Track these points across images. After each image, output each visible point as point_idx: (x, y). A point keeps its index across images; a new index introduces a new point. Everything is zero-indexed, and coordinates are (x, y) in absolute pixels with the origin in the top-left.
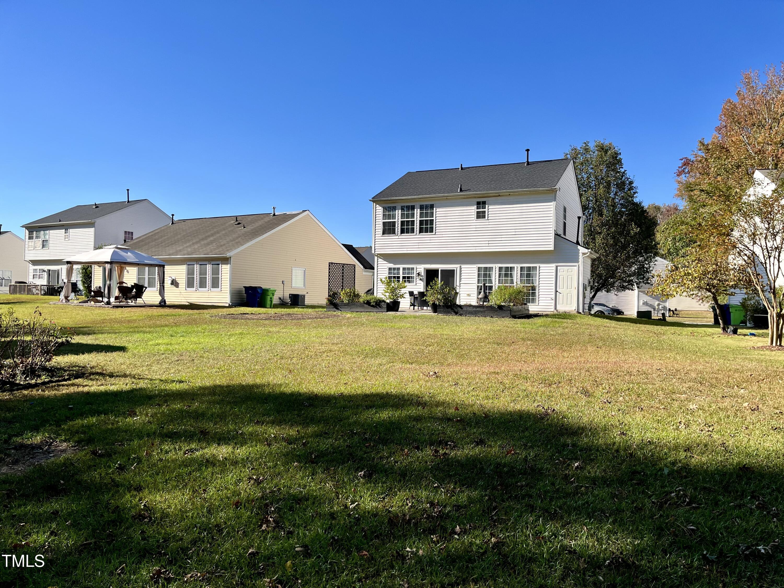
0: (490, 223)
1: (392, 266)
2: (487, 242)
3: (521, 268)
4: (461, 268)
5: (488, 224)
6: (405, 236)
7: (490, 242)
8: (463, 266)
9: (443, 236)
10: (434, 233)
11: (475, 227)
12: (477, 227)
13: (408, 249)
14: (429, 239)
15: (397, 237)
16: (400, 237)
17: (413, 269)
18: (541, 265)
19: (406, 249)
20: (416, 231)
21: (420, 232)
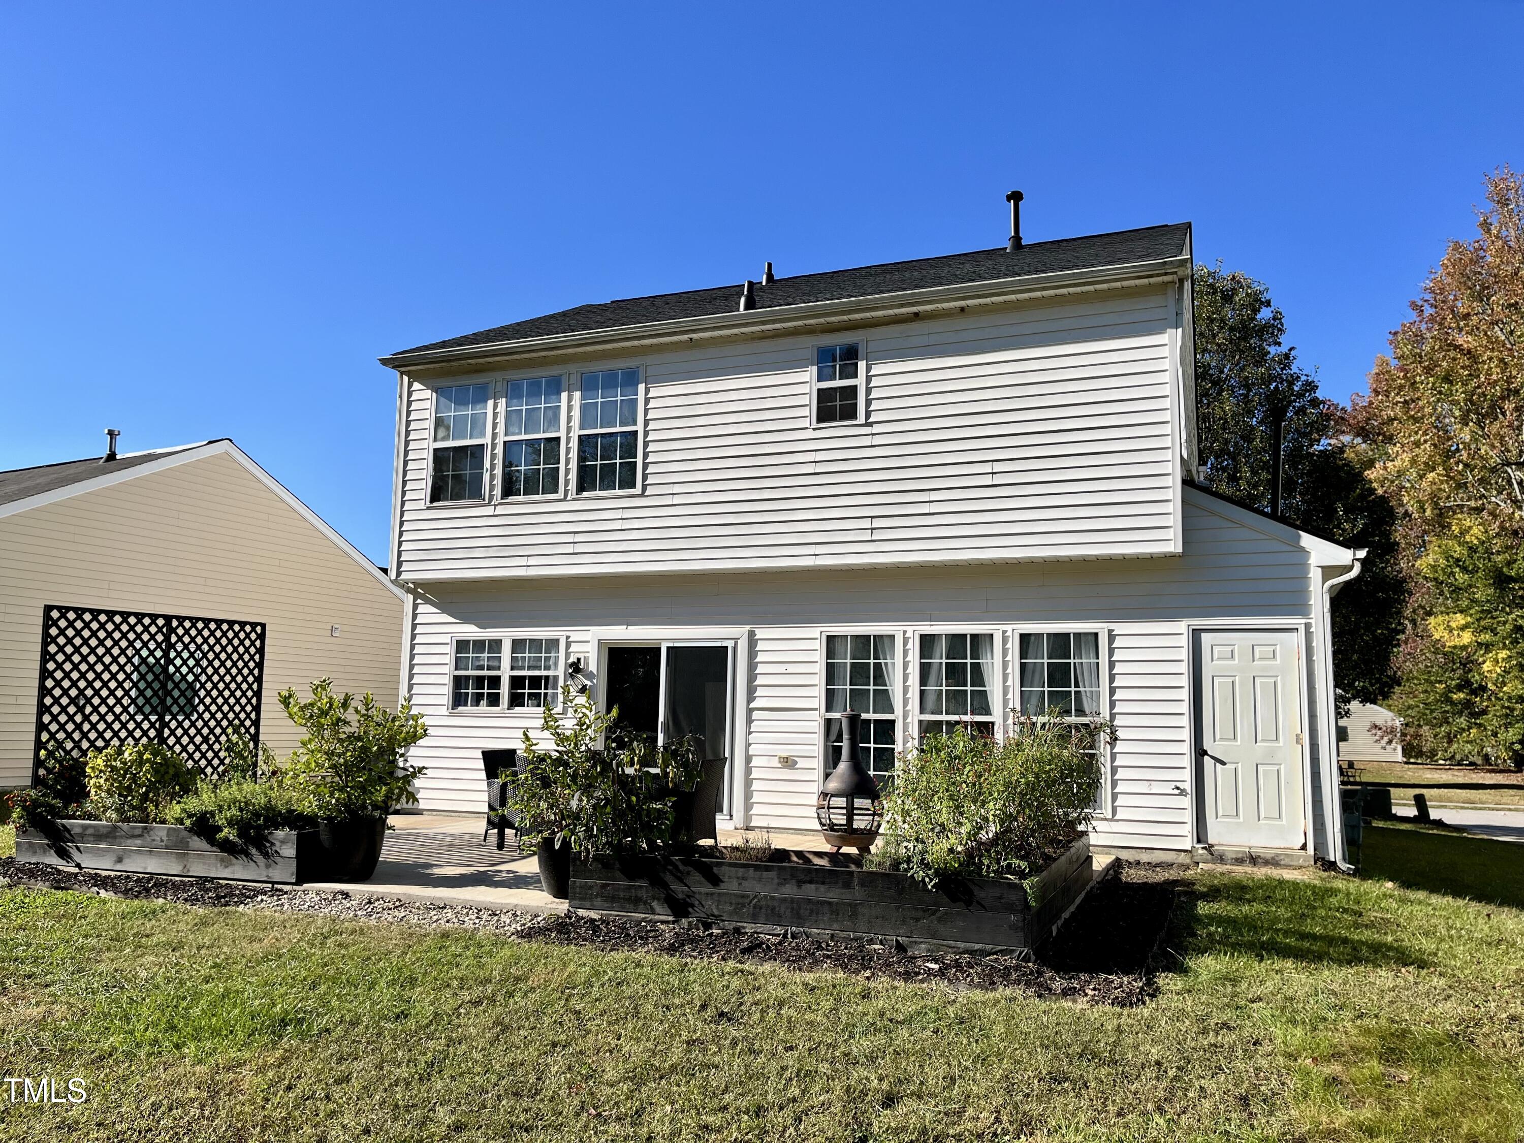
0: (878, 440)
1: (471, 631)
2: (867, 523)
3: (1025, 639)
4: (752, 641)
5: (867, 441)
6: (521, 505)
7: (877, 523)
8: (760, 633)
9: (677, 500)
10: (638, 490)
11: (810, 457)
12: (820, 456)
13: (532, 561)
14: (618, 514)
15: (489, 511)
16: (500, 510)
17: (553, 644)
18: (1119, 628)
19: (523, 561)
20: (567, 482)
21: (581, 489)
